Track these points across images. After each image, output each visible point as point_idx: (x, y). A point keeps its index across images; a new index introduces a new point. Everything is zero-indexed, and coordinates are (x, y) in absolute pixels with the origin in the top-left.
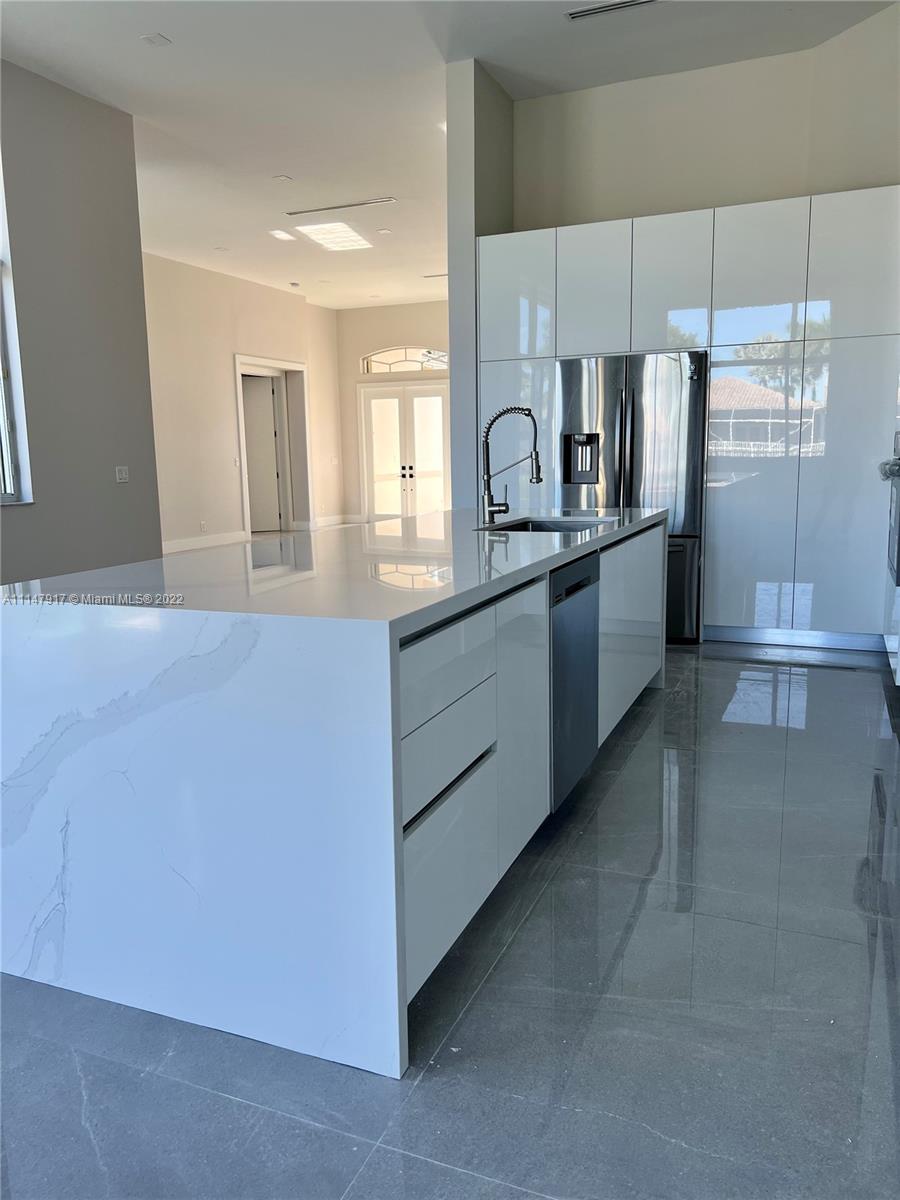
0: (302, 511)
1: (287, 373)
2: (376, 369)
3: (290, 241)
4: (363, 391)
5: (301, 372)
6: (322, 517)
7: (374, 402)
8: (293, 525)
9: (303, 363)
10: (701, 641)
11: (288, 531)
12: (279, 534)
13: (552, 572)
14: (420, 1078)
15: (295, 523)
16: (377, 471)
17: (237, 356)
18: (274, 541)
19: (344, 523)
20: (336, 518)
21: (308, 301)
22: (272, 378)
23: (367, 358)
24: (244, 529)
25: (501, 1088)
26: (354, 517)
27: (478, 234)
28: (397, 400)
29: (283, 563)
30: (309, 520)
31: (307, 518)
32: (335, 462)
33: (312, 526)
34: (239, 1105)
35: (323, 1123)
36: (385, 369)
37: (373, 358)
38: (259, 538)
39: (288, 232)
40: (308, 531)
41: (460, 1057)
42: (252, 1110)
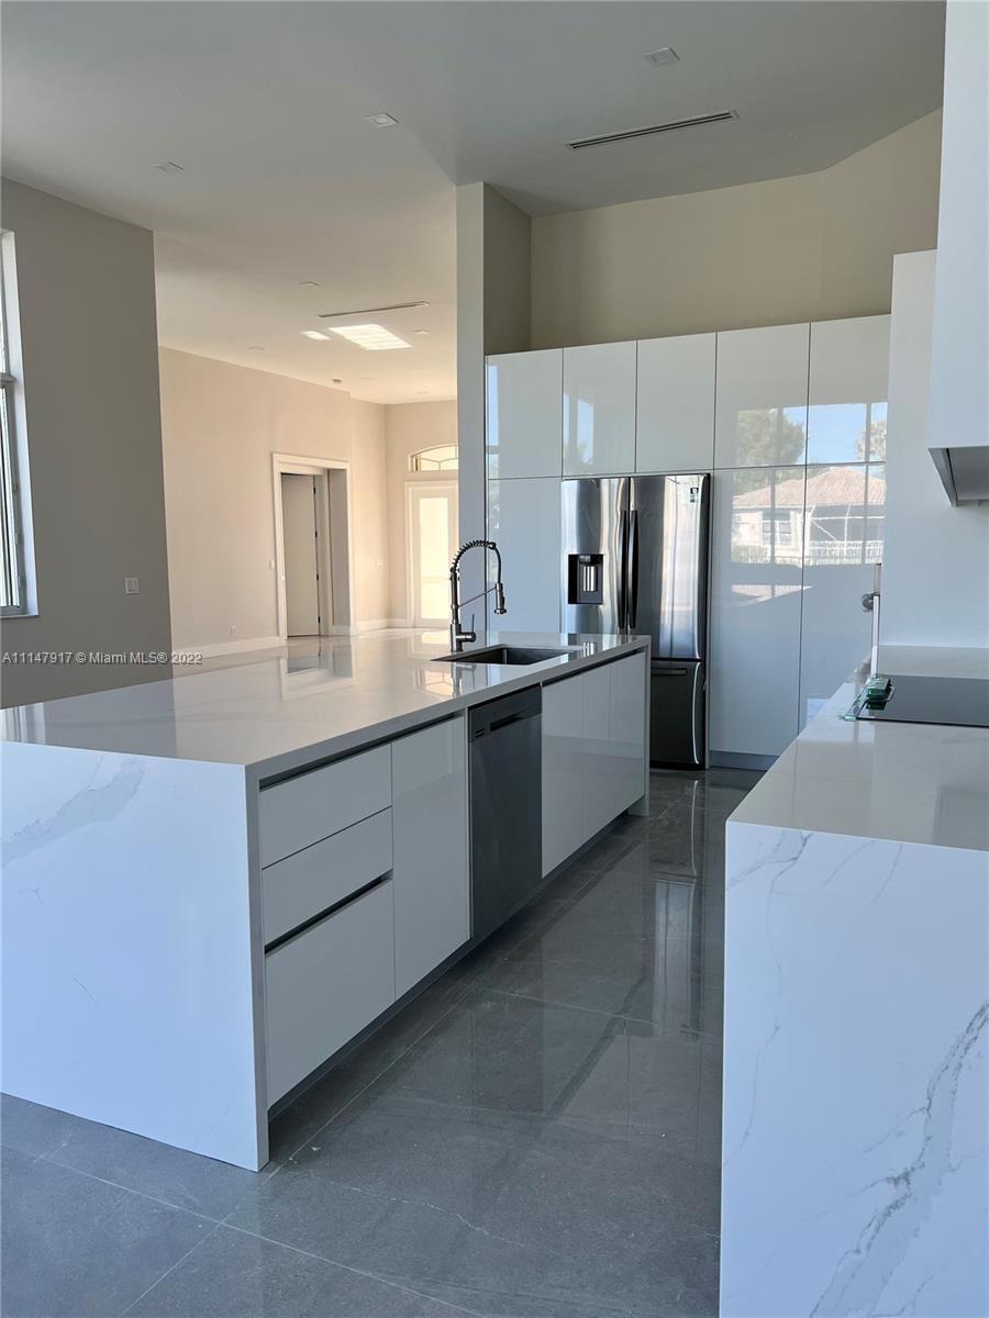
0: (343, 617)
1: (329, 471)
2: (425, 466)
3: (324, 341)
4: (410, 489)
5: (344, 471)
6: (364, 623)
7: (423, 501)
8: (333, 630)
9: (346, 462)
10: (707, 767)
11: (327, 636)
12: (317, 639)
13: (470, 708)
14: (277, 1171)
15: (334, 627)
16: (425, 572)
17: (275, 455)
18: (312, 647)
19: (389, 627)
20: (381, 622)
21: (353, 396)
22: (314, 477)
23: (416, 455)
24: (278, 634)
25: (346, 1182)
26: (398, 621)
27: (485, 354)
28: (446, 499)
29: (320, 666)
30: (349, 625)
31: (348, 623)
32: (380, 563)
33: (352, 631)
34: (113, 1188)
35: (181, 1206)
36: (435, 467)
37: (423, 455)
38: (294, 643)
39: (322, 333)
40: (348, 636)
41: (318, 1154)
42: (122, 1192)
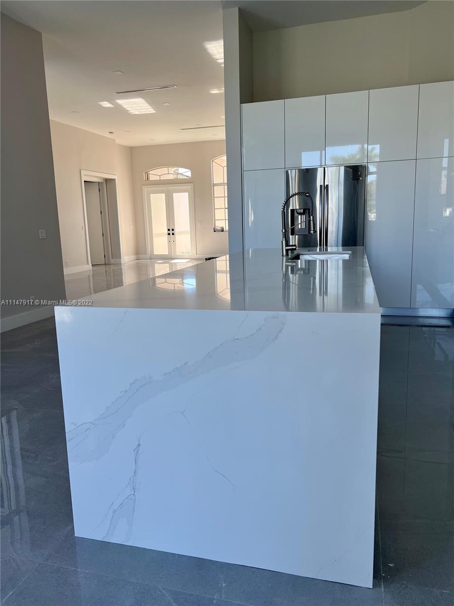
0: (117, 254)
1: (106, 180)
2: (152, 178)
4: (146, 189)
5: (115, 179)
6: (127, 256)
7: (152, 195)
9: (115, 175)
11: (109, 264)
12: (104, 266)
14: (383, 586)
15: (113, 260)
16: (155, 231)
17: (82, 171)
19: (137, 259)
20: (133, 257)
21: (117, 142)
22: (99, 183)
23: (147, 172)
24: (88, 264)
26: (142, 256)
27: (241, 103)
28: (164, 194)
30: (121, 258)
33: (122, 262)
36: (157, 178)
37: (150, 172)
40: (120, 264)
41: (397, 569)
